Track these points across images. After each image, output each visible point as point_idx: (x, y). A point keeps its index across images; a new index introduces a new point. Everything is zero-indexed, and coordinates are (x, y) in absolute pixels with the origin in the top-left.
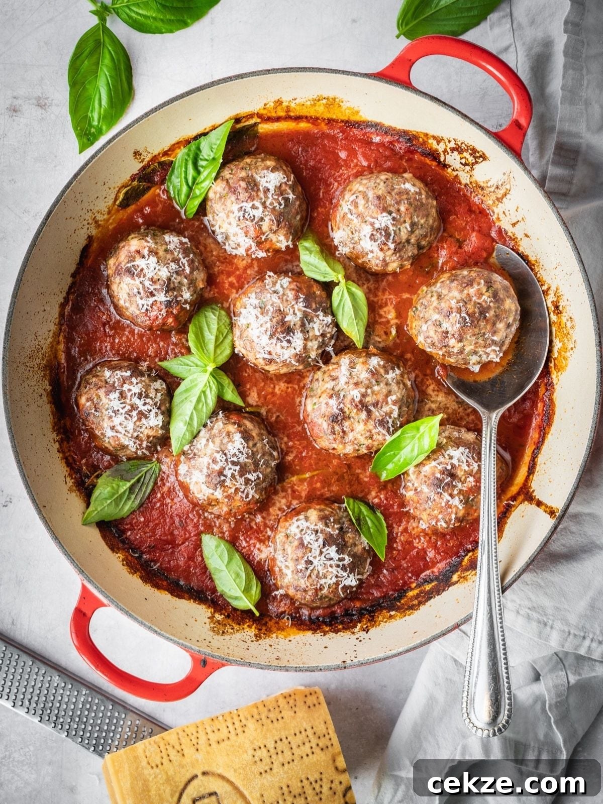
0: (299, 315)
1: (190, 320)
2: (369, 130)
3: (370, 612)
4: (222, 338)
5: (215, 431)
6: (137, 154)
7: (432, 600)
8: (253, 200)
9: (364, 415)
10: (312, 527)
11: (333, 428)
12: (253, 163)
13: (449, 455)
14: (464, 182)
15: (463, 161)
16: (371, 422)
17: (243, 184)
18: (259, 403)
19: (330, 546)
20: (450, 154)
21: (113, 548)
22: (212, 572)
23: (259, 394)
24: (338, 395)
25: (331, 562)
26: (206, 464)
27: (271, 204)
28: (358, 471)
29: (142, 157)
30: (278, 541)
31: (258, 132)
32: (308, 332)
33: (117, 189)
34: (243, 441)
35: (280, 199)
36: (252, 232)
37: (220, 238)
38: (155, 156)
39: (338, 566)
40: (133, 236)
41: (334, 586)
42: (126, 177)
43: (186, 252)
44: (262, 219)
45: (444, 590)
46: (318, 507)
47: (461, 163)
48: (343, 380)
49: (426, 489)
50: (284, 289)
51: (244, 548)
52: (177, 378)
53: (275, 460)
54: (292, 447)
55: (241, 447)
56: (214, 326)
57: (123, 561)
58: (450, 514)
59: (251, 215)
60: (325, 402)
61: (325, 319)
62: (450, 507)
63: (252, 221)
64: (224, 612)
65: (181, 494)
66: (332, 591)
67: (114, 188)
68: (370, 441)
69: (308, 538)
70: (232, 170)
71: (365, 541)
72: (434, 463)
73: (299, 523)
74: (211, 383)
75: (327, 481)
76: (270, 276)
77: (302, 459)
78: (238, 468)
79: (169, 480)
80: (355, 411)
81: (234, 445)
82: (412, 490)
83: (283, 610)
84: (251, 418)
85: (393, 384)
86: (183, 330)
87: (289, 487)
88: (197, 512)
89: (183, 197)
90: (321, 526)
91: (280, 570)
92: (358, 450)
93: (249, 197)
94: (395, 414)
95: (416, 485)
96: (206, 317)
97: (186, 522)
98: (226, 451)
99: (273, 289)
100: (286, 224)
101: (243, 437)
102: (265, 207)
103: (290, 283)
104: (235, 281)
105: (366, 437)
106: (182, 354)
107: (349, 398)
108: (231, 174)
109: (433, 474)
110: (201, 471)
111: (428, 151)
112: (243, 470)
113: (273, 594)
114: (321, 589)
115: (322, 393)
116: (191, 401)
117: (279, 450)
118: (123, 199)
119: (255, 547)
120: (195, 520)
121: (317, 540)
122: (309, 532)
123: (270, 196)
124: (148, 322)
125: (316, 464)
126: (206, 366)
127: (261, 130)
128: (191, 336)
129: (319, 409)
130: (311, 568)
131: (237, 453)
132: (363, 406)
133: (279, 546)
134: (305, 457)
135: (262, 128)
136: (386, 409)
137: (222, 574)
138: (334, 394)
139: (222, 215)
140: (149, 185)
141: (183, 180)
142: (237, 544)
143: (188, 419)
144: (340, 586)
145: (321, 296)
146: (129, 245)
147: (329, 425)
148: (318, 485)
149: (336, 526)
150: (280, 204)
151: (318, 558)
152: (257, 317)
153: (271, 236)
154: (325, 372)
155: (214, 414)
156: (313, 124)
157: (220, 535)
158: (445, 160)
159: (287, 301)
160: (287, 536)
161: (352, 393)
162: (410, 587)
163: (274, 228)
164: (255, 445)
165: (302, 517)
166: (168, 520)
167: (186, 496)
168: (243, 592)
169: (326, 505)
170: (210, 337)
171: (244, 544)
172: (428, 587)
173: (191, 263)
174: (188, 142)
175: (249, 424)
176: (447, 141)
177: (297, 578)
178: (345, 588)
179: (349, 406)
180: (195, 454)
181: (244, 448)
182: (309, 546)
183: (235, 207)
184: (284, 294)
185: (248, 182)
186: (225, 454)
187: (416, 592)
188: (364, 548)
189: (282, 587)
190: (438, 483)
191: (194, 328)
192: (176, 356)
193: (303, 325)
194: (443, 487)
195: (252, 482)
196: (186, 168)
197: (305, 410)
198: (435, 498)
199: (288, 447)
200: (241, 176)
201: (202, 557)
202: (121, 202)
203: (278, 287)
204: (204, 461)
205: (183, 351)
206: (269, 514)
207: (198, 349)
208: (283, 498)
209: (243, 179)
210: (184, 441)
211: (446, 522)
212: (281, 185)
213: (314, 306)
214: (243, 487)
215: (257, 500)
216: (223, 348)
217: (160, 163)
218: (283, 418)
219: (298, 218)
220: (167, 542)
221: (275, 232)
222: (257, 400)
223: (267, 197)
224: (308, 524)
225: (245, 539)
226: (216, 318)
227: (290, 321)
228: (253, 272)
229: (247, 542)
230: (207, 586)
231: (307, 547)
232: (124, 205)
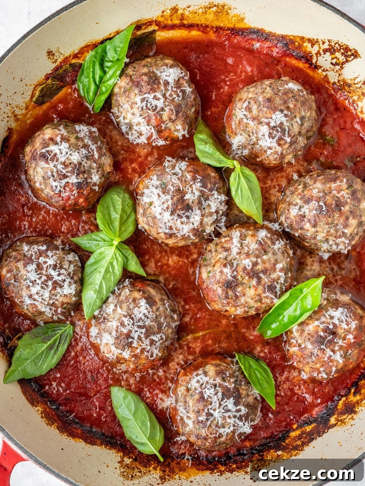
0: (197, 193)
1: (98, 202)
2: (251, 36)
3: (260, 451)
4: (126, 217)
5: (122, 298)
6: (50, 54)
7: (314, 441)
8: (155, 91)
9: (254, 282)
10: (211, 381)
11: (227, 293)
12: (153, 61)
13: (329, 315)
14: (332, 81)
15: (334, 61)
16: (260, 288)
17: (145, 78)
18: (157, 273)
19: (228, 399)
20: (322, 55)
21: (33, 402)
22: (121, 419)
23: (156, 264)
24: (232, 265)
25: (229, 413)
26: (115, 328)
27: (171, 95)
28: (243, 330)
29: (55, 58)
30: (179, 393)
31: (155, 39)
32: (204, 209)
33: (33, 86)
34: (148, 307)
35: (178, 91)
36: (153, 121)
37: (124, 129)
38: (67, 58)
39: (235, 417)
40: (47, 126)
41: (231, 434)
42: (41, 76)
43: (94, 140)
44: (162, 109)
45: (324, 432)
46: (214, 362)
47: (332, 63)
48: (235, 251)
49: (310, 346)
50: (182, 171)
51: (148, 398)
52: (87, 251)
53: (175, 321)
54: (188, 310)
55: (146, 312)
56: (119, 207)
57: (41, 413)
58: (331, 367)
59: (153, 105)
60: (219, 270)
61: (219, 197)
62: (332, 361)
63: (154, 111)
64: (131, 455)
65: (92, 352)
66: (229, 439)
67: (31, 85)
68: (259, 304)
69: (209, 392)
70: (135, 68)
71: (256, 392)
72: (317, 323)
73: (199, 378)
74: (118, 255)
75: (217, 338)
76: (168, 161)
77: (196, 320)
78: (144, 331)
79: (82, 340)
80: (247, 278)
81: (140, 310)
82: (295, 346)
83: (183, 452)
84: (154, 285)
85: (279, 253)
86: (92, 210)
87: (185, 345)
88: (107, 368)
89: (91, 94)
90: (219, 381)
91: (182, 419)
92: (248, 312)
93: (151, 89)
94: (282, 280)
95: (299, 341)
96: (112, 199)
97: (97, 377)
98: (133, 316)
99: (173, 171)
100: (183, 115)
101: (147, 303)
102: (166, 98)
103: (187, 166)
104: (137, 167)
105: (256, 301)
106: (92, 231)
107: (241, 266)
108: (134, 71)
109: (317, 332)
110: (110, 334)
111: (302, 54)
112: (149, 332)
113: (175, 440)
114: (219, 437)
115: (216, 262)
116: (100, 272)
117: (178, 312)
118: (39, 96)
119: (157, 397)
120: (105, 375)
121: (216, 394)
122: (209, 386)
123: (170, 88)
124: (61, 202)
125: (209, 324)
126: (112, 240)
127: (158, 38)
128: (99, 215)
129: (214, 276)
130: (212, 419)
131: (143, 318)
132: (253, 274)
133: (181, 399)
134: (200, 318)
135: (159, 35)
136: (274, 276)
137: (130, 423)
138: (227, 263)
139: (126, 106)
140: (62, 84)
141: (92, 79)
142: (142, 395)
143: (98, 288)
144: (236, 434)
145: (215, 177)
146: (44, 134)
147: (223, 290)
148: (210, 342)
149: (232, 380)
150: (178, 96)
151: (217, 411)
152: (159, 196)
153: (170, 125)
154: (217, 244)
155: (120, 282)
156: (203, 32)
157: (128, 387)
158: (316, 62)
159: (186, 181)
160: (188, 390)
161: (244, 262)
162: (292, 428)
163: (173, 117)
164: (158, 309)
165: (200, 372)
166: (81, 376)
167: (97, 354)
168: (148, 439)
169: (221, 360)
170: (116, 216)
171: (148, 395)
172: (308, 428)
173: (99, 149)
174: (95, 46)
175: (152, 292)
176: (321, 43)
177: (198, 427)
178: (240, 435)
179: (241, 273)
180: (104, 318)
181: (149, 312)
182: (209, 399)
183: (138, 99)
184: (182, 176)
185: (150, 76)
186: (132, 319)
187: (298, 433)
188: (256, 398)
189: (183, 434)
190: (321, 341)
191: (101, 209)
192: (86, 233)
193: (200, 203)
194: (326, 344)
195: (156, 342)
196: (94, 69)
197: (200, 277)
198: (319, 353)
199: (185, 310)
200: (143, 71)
201: (112, 407)
202: (37, 99)
203: (177, 169)
204: (113, 324)
205: (92, 228)
206: (169, 368)
207: (105, 226)
208: (180, 354)
209: (145, 74)
210: (95, 307)
211: (327, 374)
212: (179, 80)
213: (209, 186)
214: (149, 348)
215: (160, 357)
216: (127, 226)
217: (71, 65)
218: (179, 286)
219: (193, 110)
220: (81, 395)
221: (173, 122)
222: (155, 269)
223: (167, 90)
224: (207, 379)
225: (149, 391)
226: (121, 200)
227: (189, 199)
228: (153, 159)
229: (151, 393)
230: (116, 432)
231: (207, 401)
232: (40, 102)
